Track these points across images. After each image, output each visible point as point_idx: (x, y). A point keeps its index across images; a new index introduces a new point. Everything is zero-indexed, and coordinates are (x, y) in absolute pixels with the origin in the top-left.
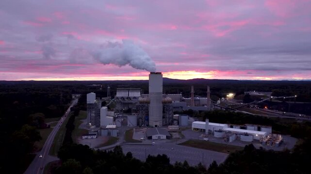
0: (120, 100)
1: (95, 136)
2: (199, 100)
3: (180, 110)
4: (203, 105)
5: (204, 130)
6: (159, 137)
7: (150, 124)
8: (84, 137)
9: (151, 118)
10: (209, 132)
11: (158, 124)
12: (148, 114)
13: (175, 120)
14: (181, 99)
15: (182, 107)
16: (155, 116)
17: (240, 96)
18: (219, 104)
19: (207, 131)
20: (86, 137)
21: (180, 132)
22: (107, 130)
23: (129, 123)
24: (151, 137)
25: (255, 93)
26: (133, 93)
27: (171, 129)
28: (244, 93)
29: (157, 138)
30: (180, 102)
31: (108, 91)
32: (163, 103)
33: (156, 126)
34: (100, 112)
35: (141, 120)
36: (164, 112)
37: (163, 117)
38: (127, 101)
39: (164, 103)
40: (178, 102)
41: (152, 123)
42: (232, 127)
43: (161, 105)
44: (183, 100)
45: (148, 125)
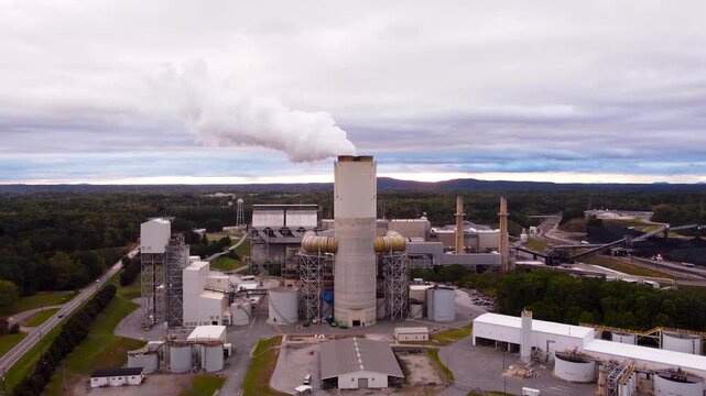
0: (262, 234)
1: (138, 379)
2: (476, 236)
3: (425, 265)
4: (489, 250)
5: (516, 348)
6: (363, 381)
7: (339, 316)
8: (96, 382)
9: (339, 298)
10: (532, 358)
11: (362, 317)
12: (332, 285)
13: (416, 302)
14: (427, 232)
15: (431, 256)
16: (353, 291)
17: (573, 221)
18: (524, 244)
19: (525, 352)
20: (103, 380)
21: (433, 354)
22: (189, 348)
23: (272, 314)
24: (336, 380)
25: (608, 215)
26: (297, 216)
27: (402, 338)
28: (582, 215)
29: (354, 385)
30: (426, 240)
31: (240, 210)
32: (377, 250)
33: (356, 323)
34: (181, 279)
35: (309, 305)
36: (380, 277)
37: (379, 295)
38: (280, 239)
39: (382, 251)
40: (420, 240)
41: (344, 314)
42: (607, 336)
43: (373, 258)
44: (434, 237)
45: (331, 321)
